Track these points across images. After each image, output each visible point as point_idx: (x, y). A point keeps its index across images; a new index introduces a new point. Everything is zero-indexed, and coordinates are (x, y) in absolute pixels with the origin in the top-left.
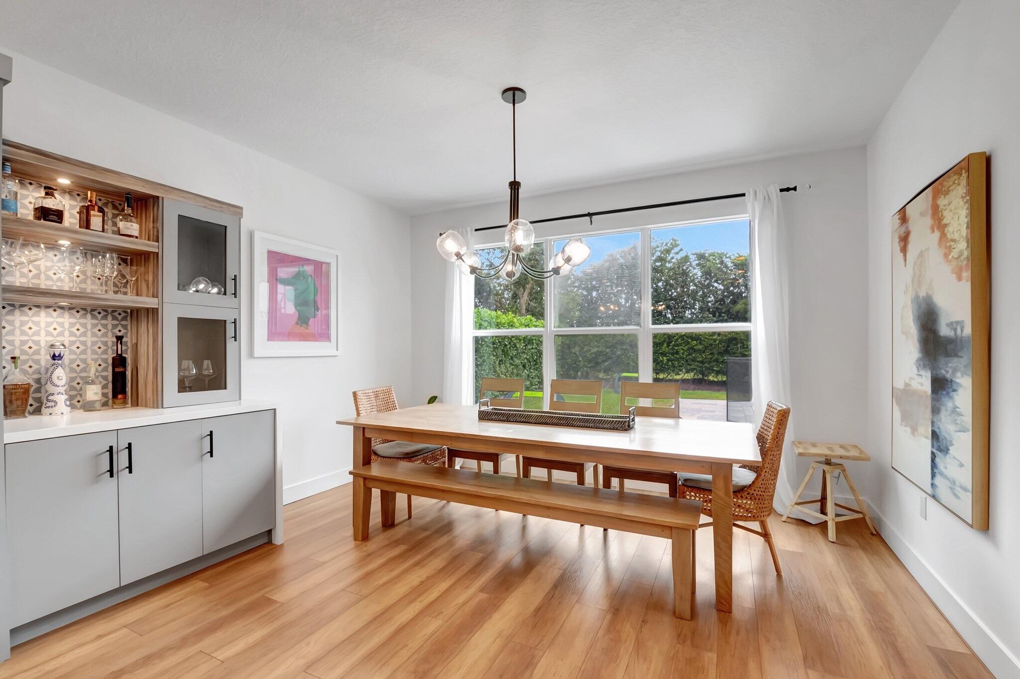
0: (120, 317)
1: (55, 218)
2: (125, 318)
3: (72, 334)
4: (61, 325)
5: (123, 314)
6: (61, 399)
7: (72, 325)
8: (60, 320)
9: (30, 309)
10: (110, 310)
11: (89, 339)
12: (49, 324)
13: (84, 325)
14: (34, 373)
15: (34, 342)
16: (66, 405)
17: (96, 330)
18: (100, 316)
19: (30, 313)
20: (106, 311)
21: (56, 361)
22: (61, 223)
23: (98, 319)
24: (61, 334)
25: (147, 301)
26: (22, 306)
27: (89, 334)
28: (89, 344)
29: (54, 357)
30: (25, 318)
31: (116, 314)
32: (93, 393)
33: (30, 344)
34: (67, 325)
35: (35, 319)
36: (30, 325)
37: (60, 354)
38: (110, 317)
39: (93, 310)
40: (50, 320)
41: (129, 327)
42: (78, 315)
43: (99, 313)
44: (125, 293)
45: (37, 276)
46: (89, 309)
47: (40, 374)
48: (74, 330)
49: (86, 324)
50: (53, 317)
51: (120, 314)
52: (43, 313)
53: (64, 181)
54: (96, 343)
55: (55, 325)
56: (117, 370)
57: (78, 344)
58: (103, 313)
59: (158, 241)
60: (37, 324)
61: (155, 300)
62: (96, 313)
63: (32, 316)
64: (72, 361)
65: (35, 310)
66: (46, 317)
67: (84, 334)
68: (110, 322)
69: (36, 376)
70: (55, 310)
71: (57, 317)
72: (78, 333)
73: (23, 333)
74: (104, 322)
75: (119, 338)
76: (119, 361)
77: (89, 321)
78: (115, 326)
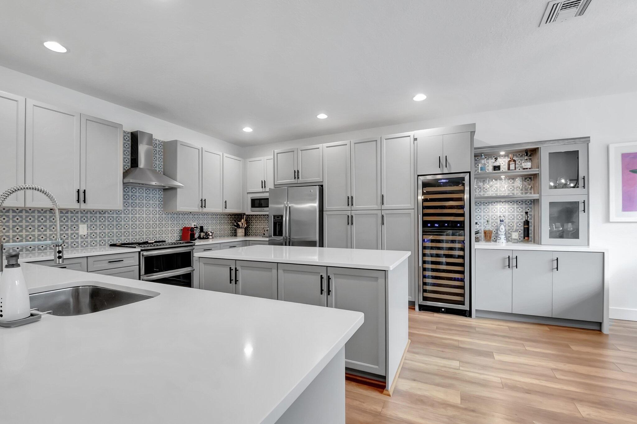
0: (528, 204)
1: (497, 169)
2: (531, 204)
3: (509, 212)
4: (505, 208)
5: (530, 202)
6: (503, 237)
7: (509, 208)
8: (505, 206)
9: (494, 203)
10: (524, 201)
11: (516, 214)
12: (500, 208)
13: (513, 208)
14: (496, 226)
15: (496, 215)
16: (505, 240)
17: (518, 210)
18: (520, 204)
19: (494, 204)
20: (522, 201)
21: (501, 222)
22: (499, 170)
23: (519, 205)
24: (505, 212)
25: (535, 196)
26: (492, 202)
27: (515, 211)
28: (515, 216)
29: (501, 221)
30: (492, 207)
31: (527, 202)
32: (515, 235)
33: (494, 216)
34: (507, 208)
35: (496, 207)
36: (494, 209)
37: (502, 220)
38: (524, 204)
39: (517, 202)
40: (501, 206)
41: (532, 208)
42: (511, 204)
43: (520, 202)
44: (531, 193)
45: (497, 191)
46: (515, 201)
47: (497, 227)
48: (510, 210)
49: (514, 207)
50: (502, 205)
51: (528, 202)
52: (498, 204)
53: (502, 153)
54: (518, 215)
55: (503, 209)
56: (525, 226)
57: (511, 216)
58: (521, 202)
59: (539, 168)
60: (497, 208)
61: (538, 195)
62: (518, 203)
63: (495, 206)
64: (509, 223)
65: (496, 203)
66: (500, 205)
67: (513, 212)
68: (524, 206)
69: (496, 228)
70: (503, 203)
71: (504, 205)
72: (511, 211)
73: (492, 212)
74: (522, 206)
75: (527, 213)
76: (527, 223)
77: (515, 206)
78: (526, 208)
